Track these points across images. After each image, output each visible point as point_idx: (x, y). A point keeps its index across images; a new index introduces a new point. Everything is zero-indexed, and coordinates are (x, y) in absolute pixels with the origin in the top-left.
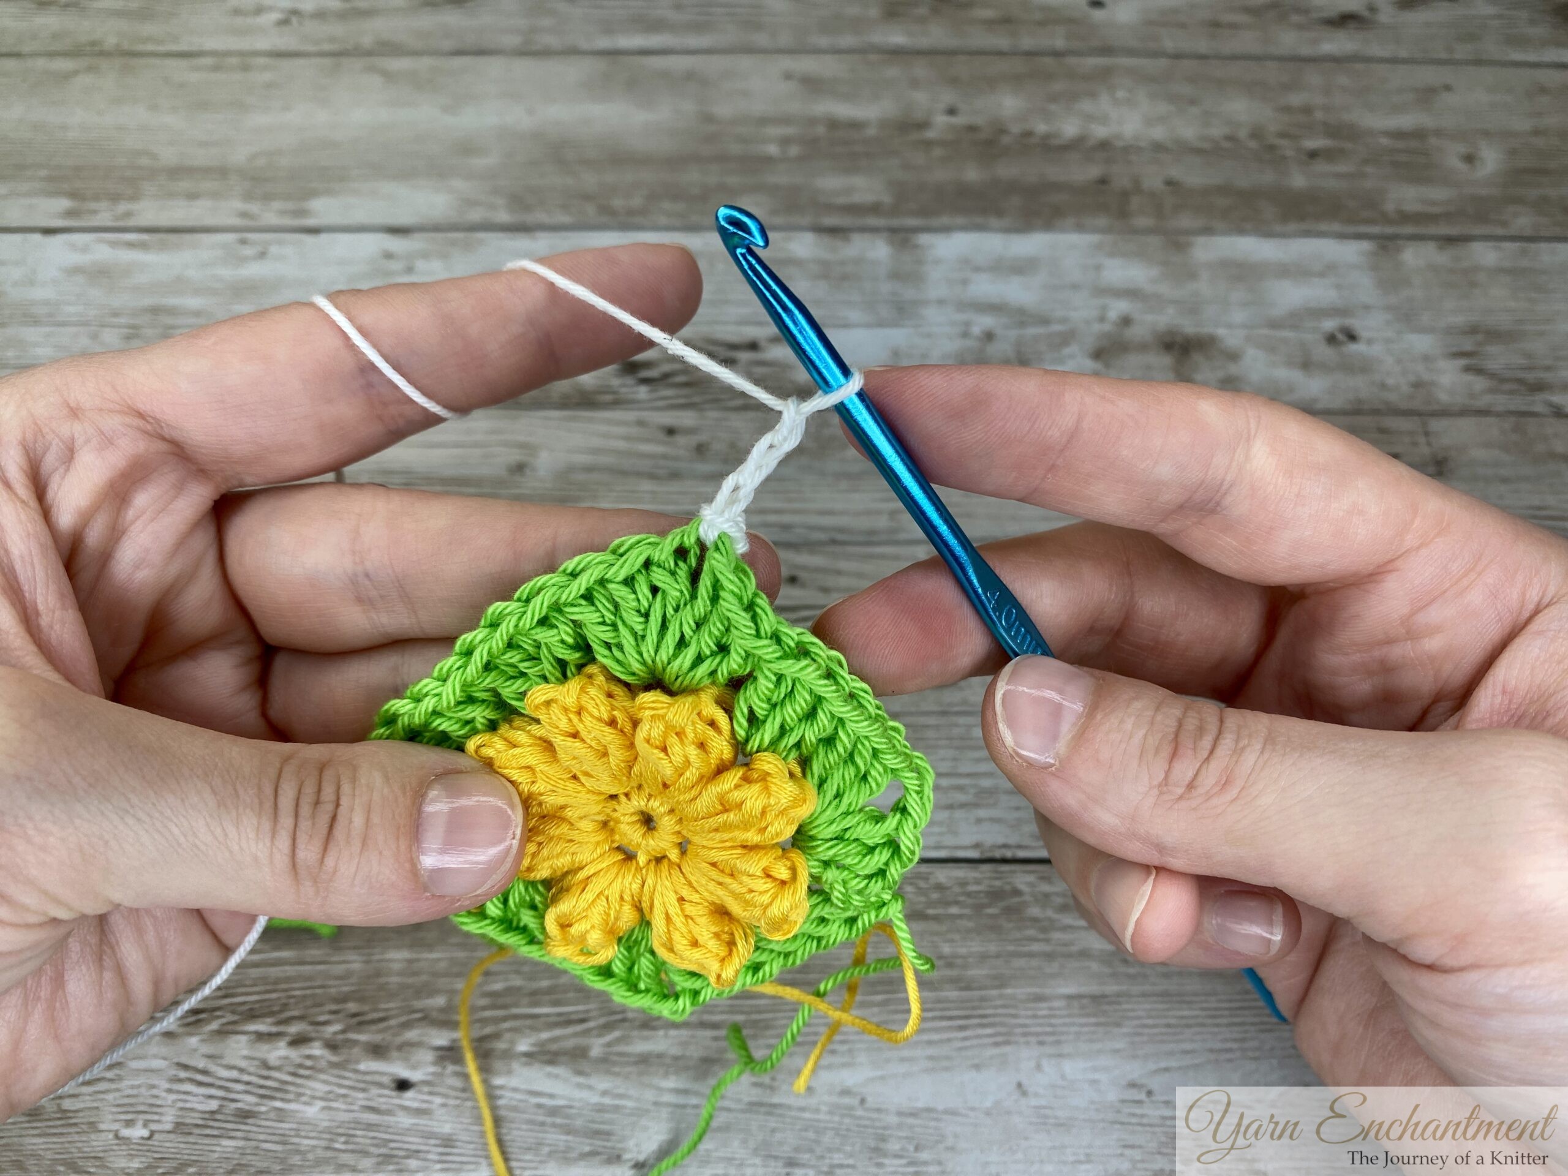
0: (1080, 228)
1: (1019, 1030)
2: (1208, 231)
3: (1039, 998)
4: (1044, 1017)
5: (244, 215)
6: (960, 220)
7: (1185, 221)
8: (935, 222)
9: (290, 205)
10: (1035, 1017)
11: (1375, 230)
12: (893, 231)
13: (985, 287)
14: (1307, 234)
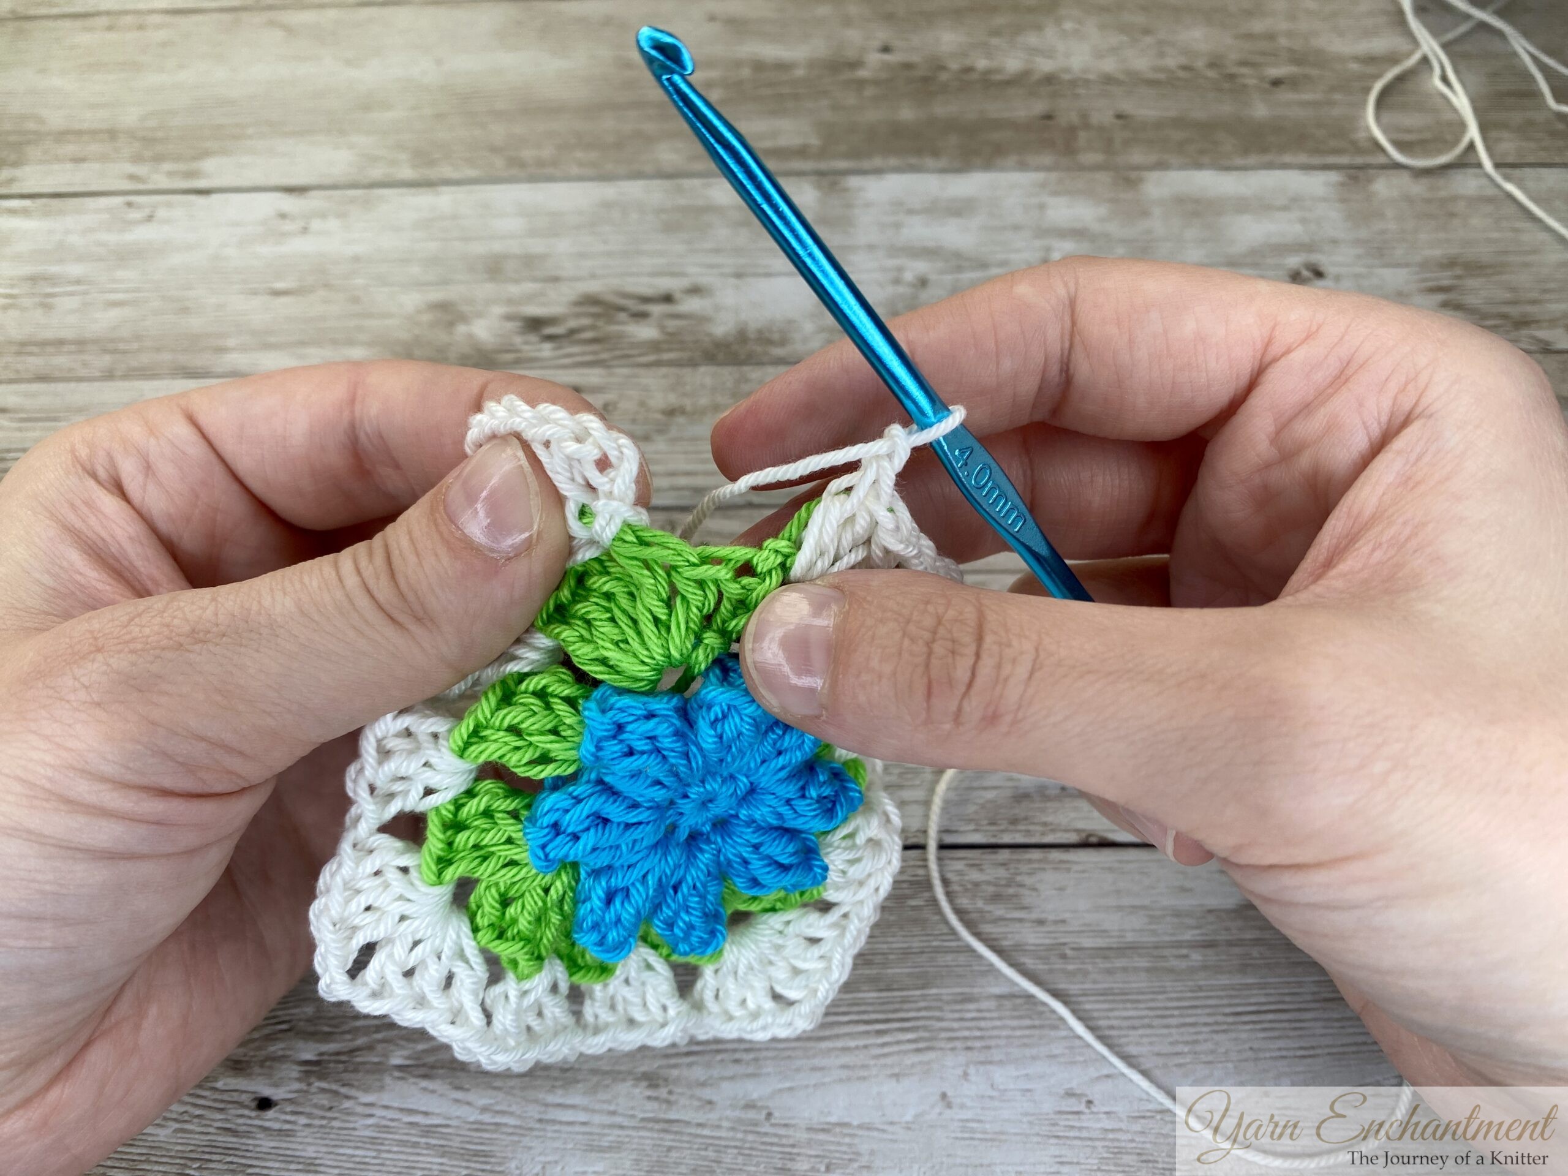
0: (1023, 167)
1: (943, 1035)
2: (1161, 166)
3: (968, 999)
4: (973, 1019)
5: (132, 177)
6: (893, 161)
7: (1137, 157)
8: (866, 164)
9: (182, 167)
10: (962, 1019)
11: (1344, 160)
12: (821, 174)
13: (918, 231)
14: (1270, 166)
